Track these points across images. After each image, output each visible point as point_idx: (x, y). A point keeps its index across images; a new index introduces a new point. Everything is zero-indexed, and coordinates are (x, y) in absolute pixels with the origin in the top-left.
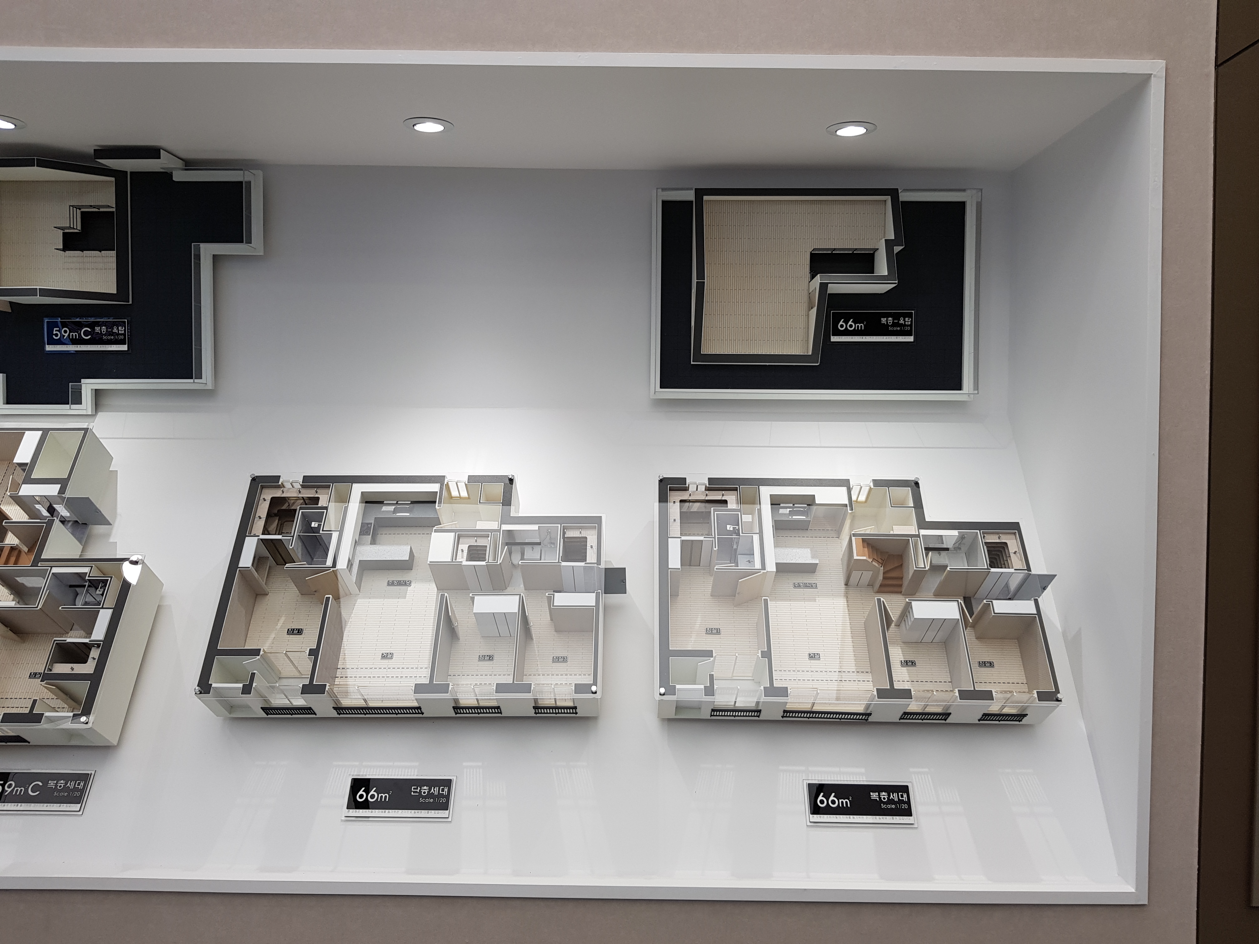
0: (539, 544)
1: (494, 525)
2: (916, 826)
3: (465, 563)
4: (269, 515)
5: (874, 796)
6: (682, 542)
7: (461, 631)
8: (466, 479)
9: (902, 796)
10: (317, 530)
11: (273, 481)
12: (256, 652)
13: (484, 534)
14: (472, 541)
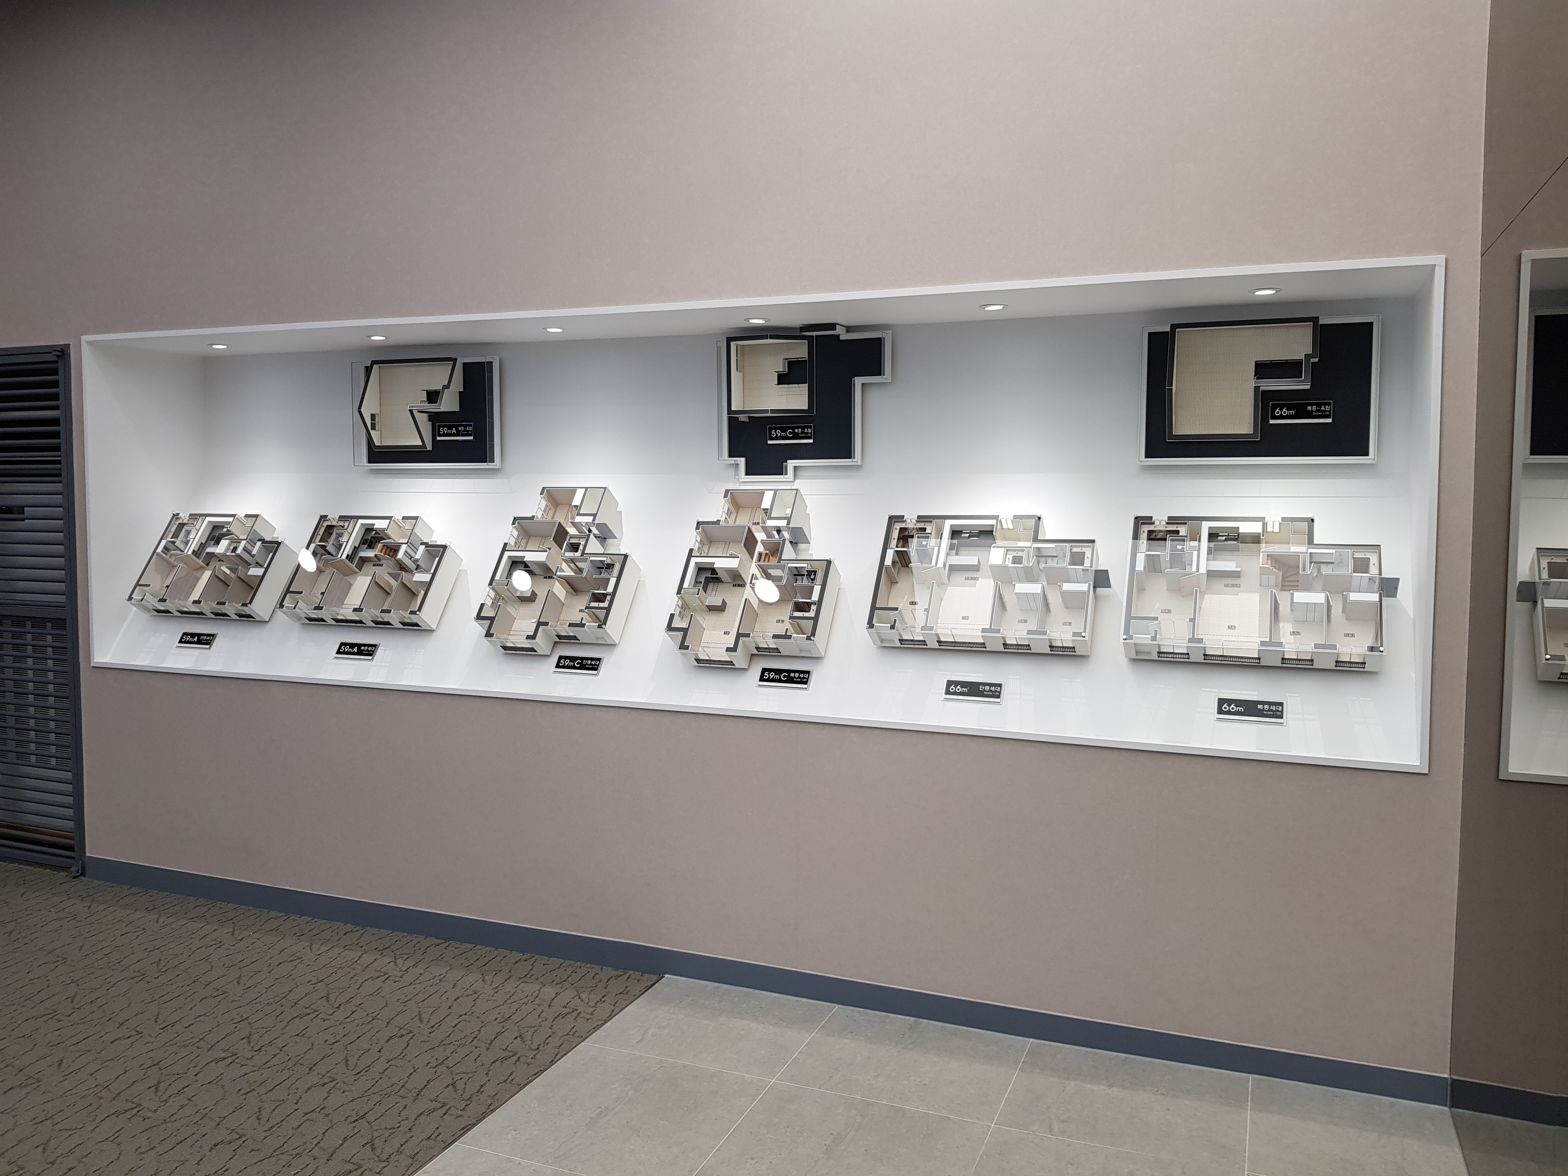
0: (1056, 556)
1: (1028, 544)
2: (1285, 724)
3: (1010, 565)
4: (899, 539)
5: (1260, 707)
6: (1147, 555)
7: (1008, 606)
8: (1012, 518)
9: (1278, 708)
10: (926, 546)
11: (900, 518)
12: (896, 609)
13: (1022, 549)
14: (1015, 554)
